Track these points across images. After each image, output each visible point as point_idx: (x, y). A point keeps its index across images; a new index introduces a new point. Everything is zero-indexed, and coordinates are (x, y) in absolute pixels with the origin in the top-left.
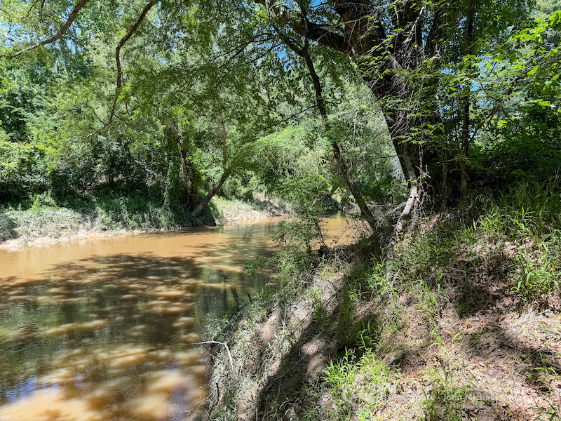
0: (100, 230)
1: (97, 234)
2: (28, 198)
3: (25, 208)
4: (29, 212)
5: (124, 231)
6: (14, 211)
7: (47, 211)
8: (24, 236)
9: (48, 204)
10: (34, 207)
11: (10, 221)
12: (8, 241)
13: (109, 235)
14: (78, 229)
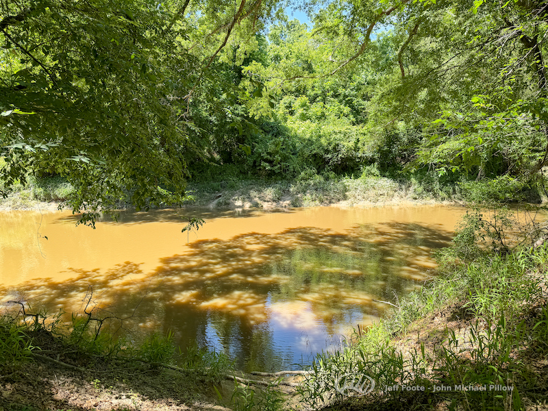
0: (411, 199)
1: (408, 201)
2: (359, 169)
3: (357, 177)
4: (358, 181)
5: (433, 201)
6: (349, 180)
7: (372, 180)
8: (352, 199)
9: (373, 174)
10: (362, 177)
11: (345, 187)
12: (341, 202)
13: (418, 204)
14: (393, 196)
